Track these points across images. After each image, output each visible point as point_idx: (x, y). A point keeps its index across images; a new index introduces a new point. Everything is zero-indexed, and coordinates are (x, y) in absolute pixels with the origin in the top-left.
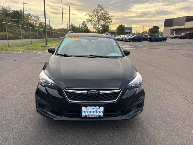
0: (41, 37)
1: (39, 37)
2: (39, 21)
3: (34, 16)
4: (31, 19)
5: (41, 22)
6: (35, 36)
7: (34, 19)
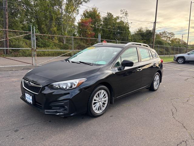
0: (168, 54)
1: (165, 53)
2: (173, 37)
3: (169, 33)
4: (165, 36)
5: (175, 38)
6: (161, 52)
7: (169, 36)
